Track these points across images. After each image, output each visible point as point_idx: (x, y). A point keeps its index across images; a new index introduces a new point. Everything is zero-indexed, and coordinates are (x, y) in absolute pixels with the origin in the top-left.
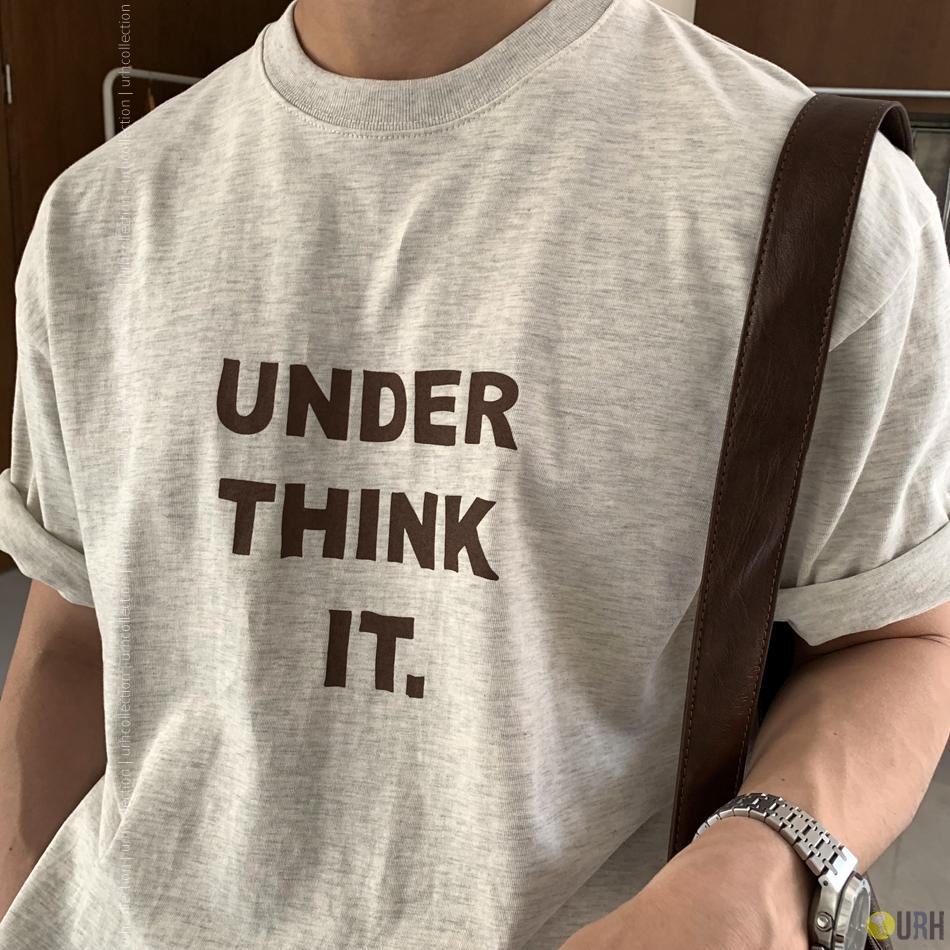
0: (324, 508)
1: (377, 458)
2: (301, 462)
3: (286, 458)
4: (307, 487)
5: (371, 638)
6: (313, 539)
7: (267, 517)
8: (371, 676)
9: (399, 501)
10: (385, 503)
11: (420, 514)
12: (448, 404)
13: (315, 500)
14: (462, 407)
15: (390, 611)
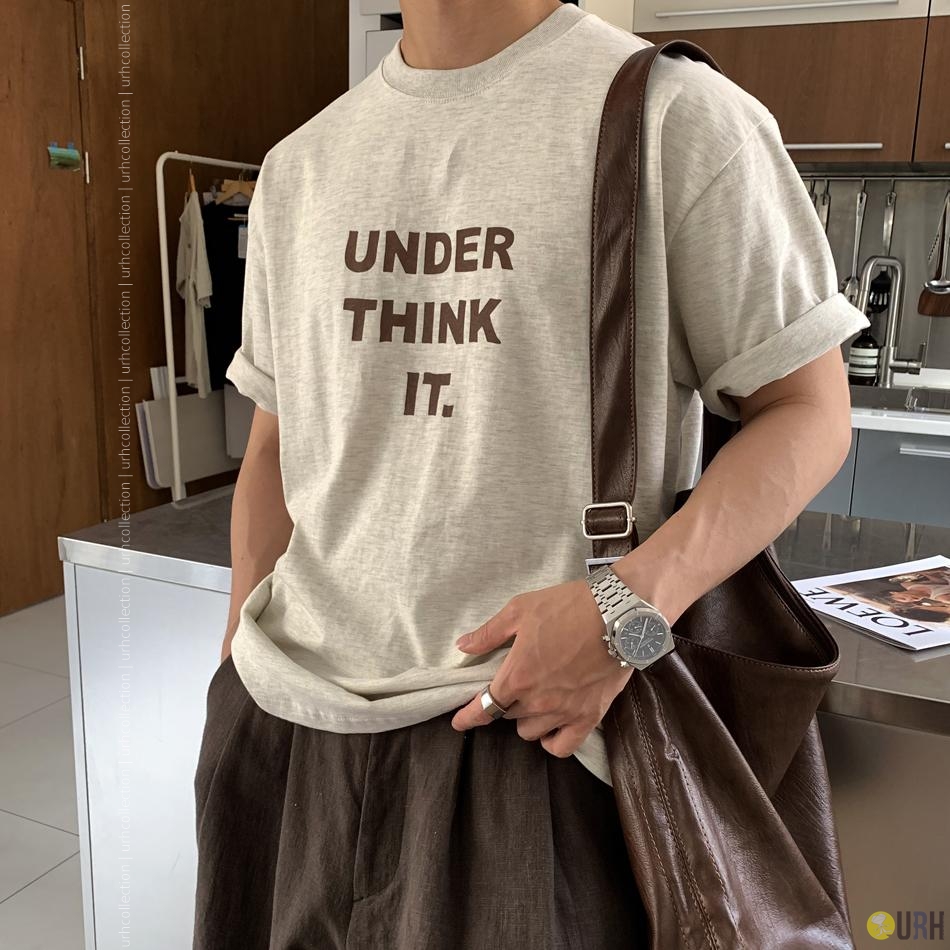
0: (404, 313)
1: (434, 284)
2: (391, 287)
3: (383, 285)
4: (395, 302)
5: (429, 387)
6: (398, 332)
7: (372, 319)
8: (427, 408)
9: (445, 307)
10: (437, 310)
11: (456, 314)
12: (473, 247)
13: (399, 309)
14: (481, 248)
15: (438, 371)
